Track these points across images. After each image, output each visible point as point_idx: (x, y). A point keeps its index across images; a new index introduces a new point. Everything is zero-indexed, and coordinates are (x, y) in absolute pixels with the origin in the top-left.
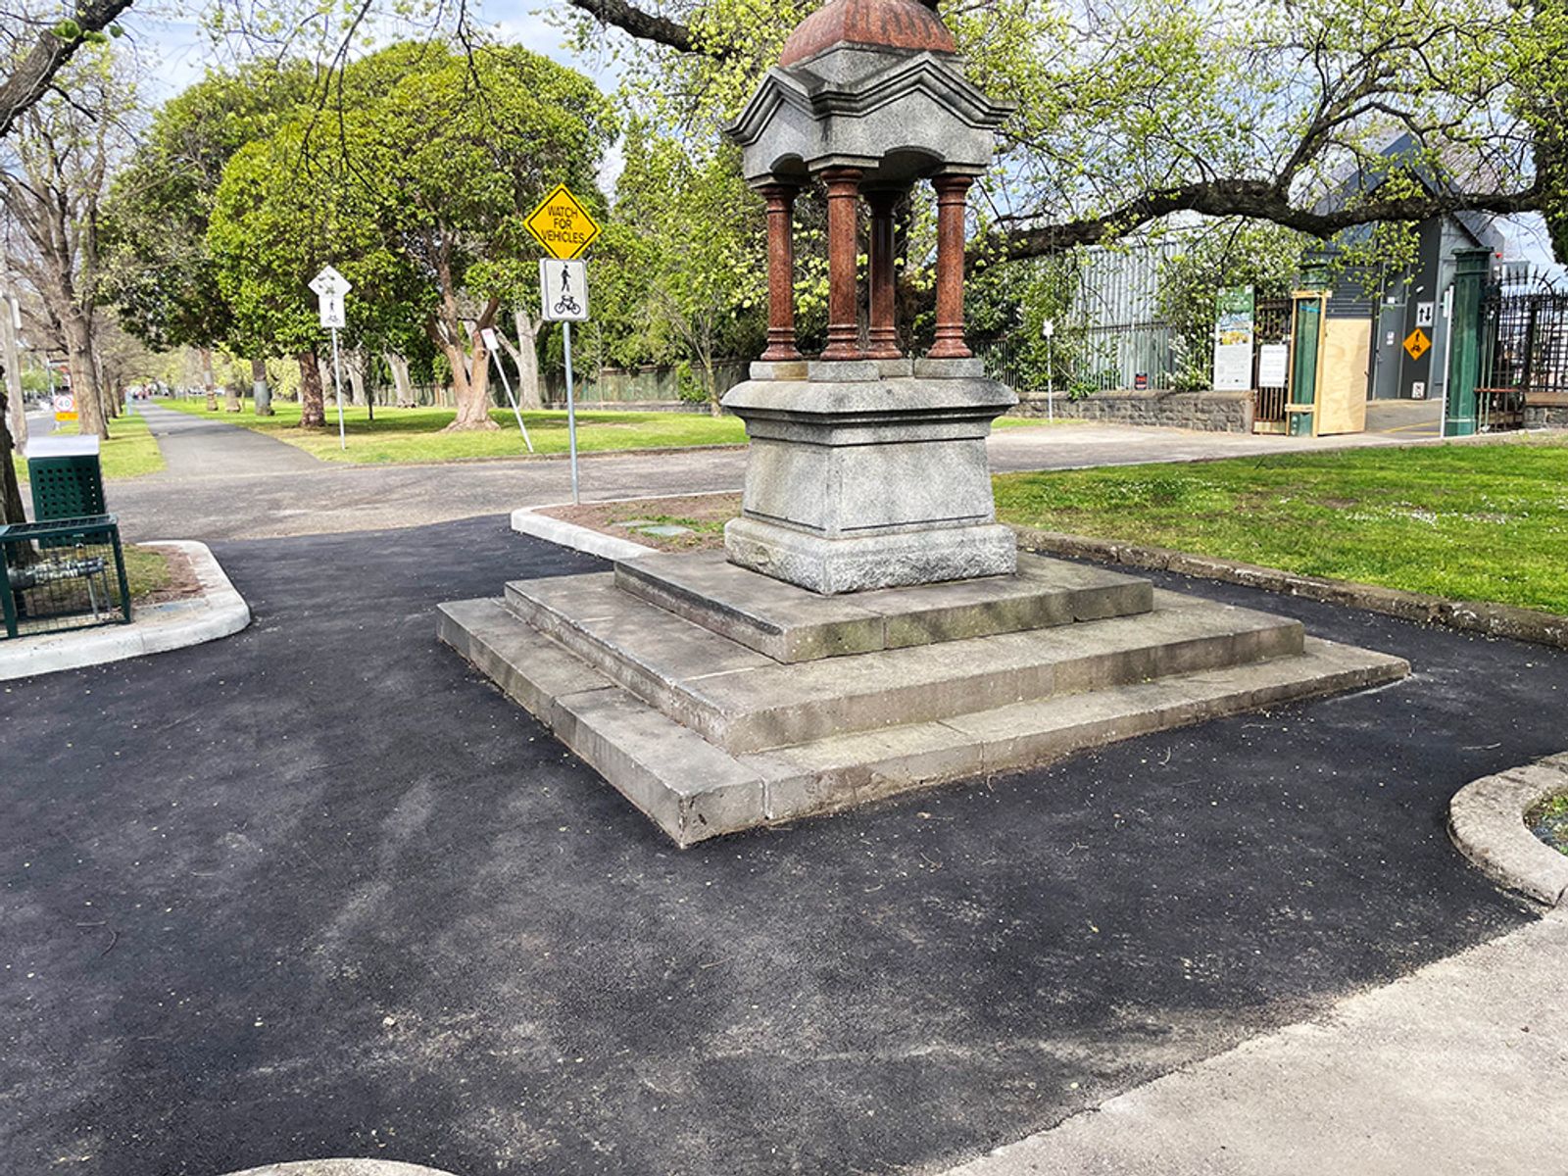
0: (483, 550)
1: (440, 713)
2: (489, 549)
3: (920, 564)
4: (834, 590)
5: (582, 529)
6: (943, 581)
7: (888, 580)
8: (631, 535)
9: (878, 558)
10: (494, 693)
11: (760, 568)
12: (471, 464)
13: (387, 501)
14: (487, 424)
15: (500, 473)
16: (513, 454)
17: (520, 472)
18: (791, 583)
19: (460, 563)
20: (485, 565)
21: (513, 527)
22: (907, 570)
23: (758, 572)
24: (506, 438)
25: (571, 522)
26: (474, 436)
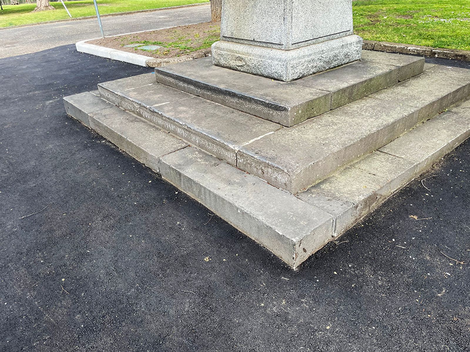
0: (69, 63)
1: (88, 166)
2: (72, 62)
3: (327, 60)
4: (291, 79)
5: (111, 49)
6: (335, 67)
7: (314, 70)
8: (136, 51)
9: (310, 59)
10: (112, 149)
11: (239, 68)
12: (48, 24)
13: (18, 42)
14: (50, 7)
15: (61, 27)
16: (65, 19)
17: (69, 26)
18: (262, 76)
19: (61, 70)
20: (73, 70)
21: (78, 50)
22: (322, 63)
23: (237, 70)
24: (59, 12)
25: (104, 46)
26: (46, 13)
